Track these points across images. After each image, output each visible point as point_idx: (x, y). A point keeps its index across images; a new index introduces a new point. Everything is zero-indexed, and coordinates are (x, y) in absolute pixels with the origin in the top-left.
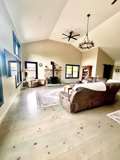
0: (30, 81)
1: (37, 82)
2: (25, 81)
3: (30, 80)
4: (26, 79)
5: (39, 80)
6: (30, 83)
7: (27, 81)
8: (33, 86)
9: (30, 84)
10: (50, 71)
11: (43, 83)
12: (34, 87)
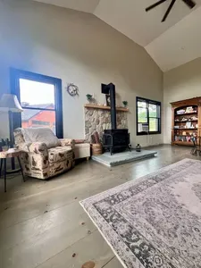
0: (36, 145)
1: (69, 148)
2: (11, 151)
3: (40, 143)
4: (17, 139)
5: (74, 142)
6: (39, 159)
7: (23, 147)
8: (52, 171)
9: (39, 165)
10: (100, 113)
11: (85, 151)
12: (60, 174)
